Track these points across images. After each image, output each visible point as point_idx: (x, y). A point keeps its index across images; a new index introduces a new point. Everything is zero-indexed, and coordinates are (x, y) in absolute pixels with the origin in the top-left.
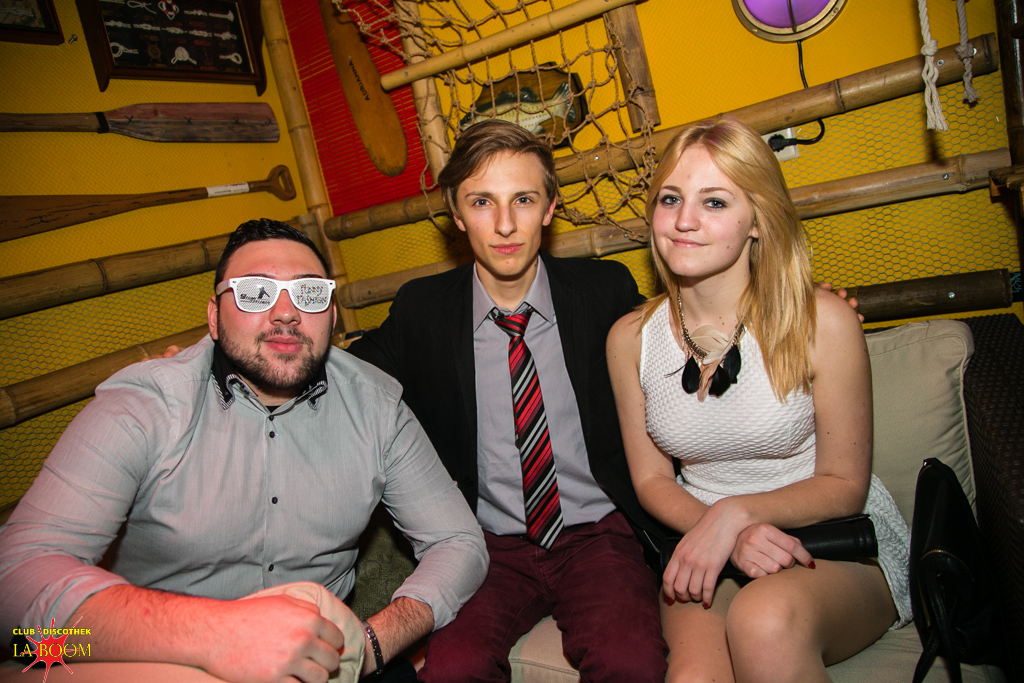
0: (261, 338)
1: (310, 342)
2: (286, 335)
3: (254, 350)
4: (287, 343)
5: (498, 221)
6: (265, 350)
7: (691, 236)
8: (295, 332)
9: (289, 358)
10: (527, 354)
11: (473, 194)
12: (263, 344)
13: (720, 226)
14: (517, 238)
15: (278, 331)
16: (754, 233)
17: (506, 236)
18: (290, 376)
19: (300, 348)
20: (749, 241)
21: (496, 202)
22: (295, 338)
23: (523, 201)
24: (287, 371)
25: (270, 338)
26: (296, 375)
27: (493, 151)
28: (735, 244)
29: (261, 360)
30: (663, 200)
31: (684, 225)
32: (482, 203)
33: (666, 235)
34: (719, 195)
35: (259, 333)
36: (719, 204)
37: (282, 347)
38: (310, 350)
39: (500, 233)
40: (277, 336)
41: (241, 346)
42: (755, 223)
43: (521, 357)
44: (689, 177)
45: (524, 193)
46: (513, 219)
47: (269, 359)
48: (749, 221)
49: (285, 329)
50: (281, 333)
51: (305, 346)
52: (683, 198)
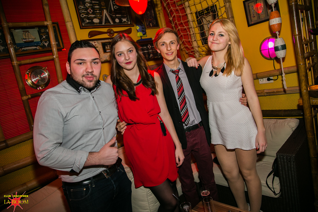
0: (83, 76)
1: (96, 76)
2: (90, 76)
3: (81, 79)
4: (90, 78)
5: (167, 48)
6: (84, 79)
7: (216, 42)
8: (92, 75)
9: (91, 81)
10: (179, 79)
11: (161, 42)
12: (84, 77)
13: (222, 40)
14: (172, 51)
15: (88, 75)
16: (230, 43)
17: (169, 51)
18: (91, 86)
19: (93, 79)
20: (228, 45)
21: (166, 44)
22: (92, 76)
23: (172, 43)
24: (90, 84)
25: (86, 76)
26: (93, 86)
27: (165, 33)
28: (225, 44)
29: (83, 82)
30: (210, 34)
31: (214, 39)
32: (163, 45)
33: (210, 42)
34: (222, 33)
35: (83, 75)
36: (222, 35)
37: (89, 79)
38: (96, 79)
39: (168, 50)
40: (88, 76)
41: (78, 78)
42: (230, 40)
43: (178, 79)
44: (216, 29)
45: (172, 41)
46: (170, 47)
47: (86, 81)
48: (228, 40)
49: (90, 74)
50: (89, 75)
51: (95, 78)
52: (215, 34)
